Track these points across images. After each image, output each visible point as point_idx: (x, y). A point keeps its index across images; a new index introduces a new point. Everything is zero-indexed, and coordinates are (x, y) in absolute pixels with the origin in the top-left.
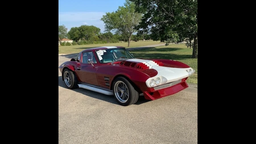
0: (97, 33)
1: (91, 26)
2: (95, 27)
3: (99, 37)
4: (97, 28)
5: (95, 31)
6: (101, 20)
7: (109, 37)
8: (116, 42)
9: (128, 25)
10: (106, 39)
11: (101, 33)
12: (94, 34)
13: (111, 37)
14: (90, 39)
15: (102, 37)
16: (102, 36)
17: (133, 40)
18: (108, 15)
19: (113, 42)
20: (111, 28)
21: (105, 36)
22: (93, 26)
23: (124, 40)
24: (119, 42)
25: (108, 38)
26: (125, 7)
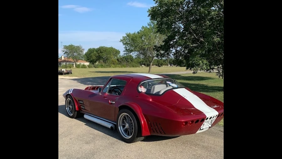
0: (116, 56)
1: (110, 48)
2: (114, 49)
3: (118, 60)
4: (117, 50)
5: (114, 54)
6: (121, 41)
7: (129, 60)
8: (136, 67)
9: (150, 47)
10: (125, 63)
11: (120, 56)
12: (112, 56)
13: (131, 60)
14: (108, 62)
15: (121, 61)
16: (121, 59)
17: (156, 65)
18: (128, 35)
19: (133, 67)
20: (131, 51)
21: (124, 59)
22: (112, 48)
23: (146, 64)
24: (139, 67)
25: (128, 62)
26: (148, 27)
